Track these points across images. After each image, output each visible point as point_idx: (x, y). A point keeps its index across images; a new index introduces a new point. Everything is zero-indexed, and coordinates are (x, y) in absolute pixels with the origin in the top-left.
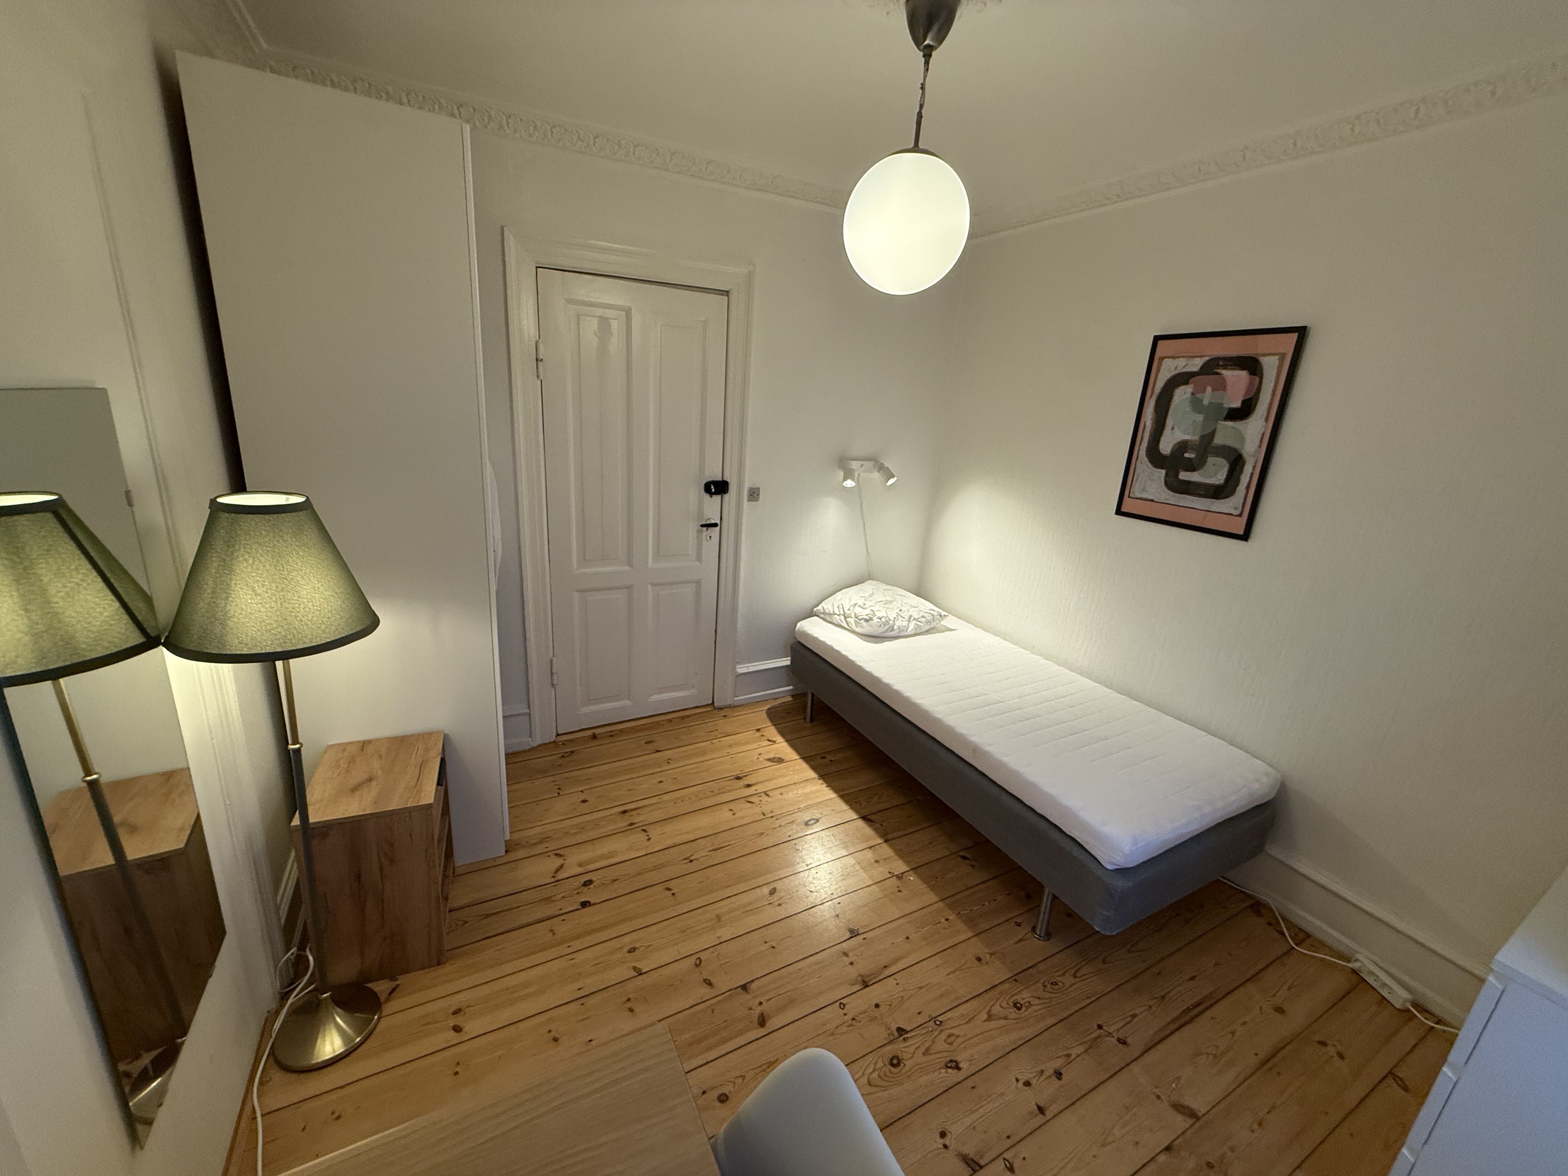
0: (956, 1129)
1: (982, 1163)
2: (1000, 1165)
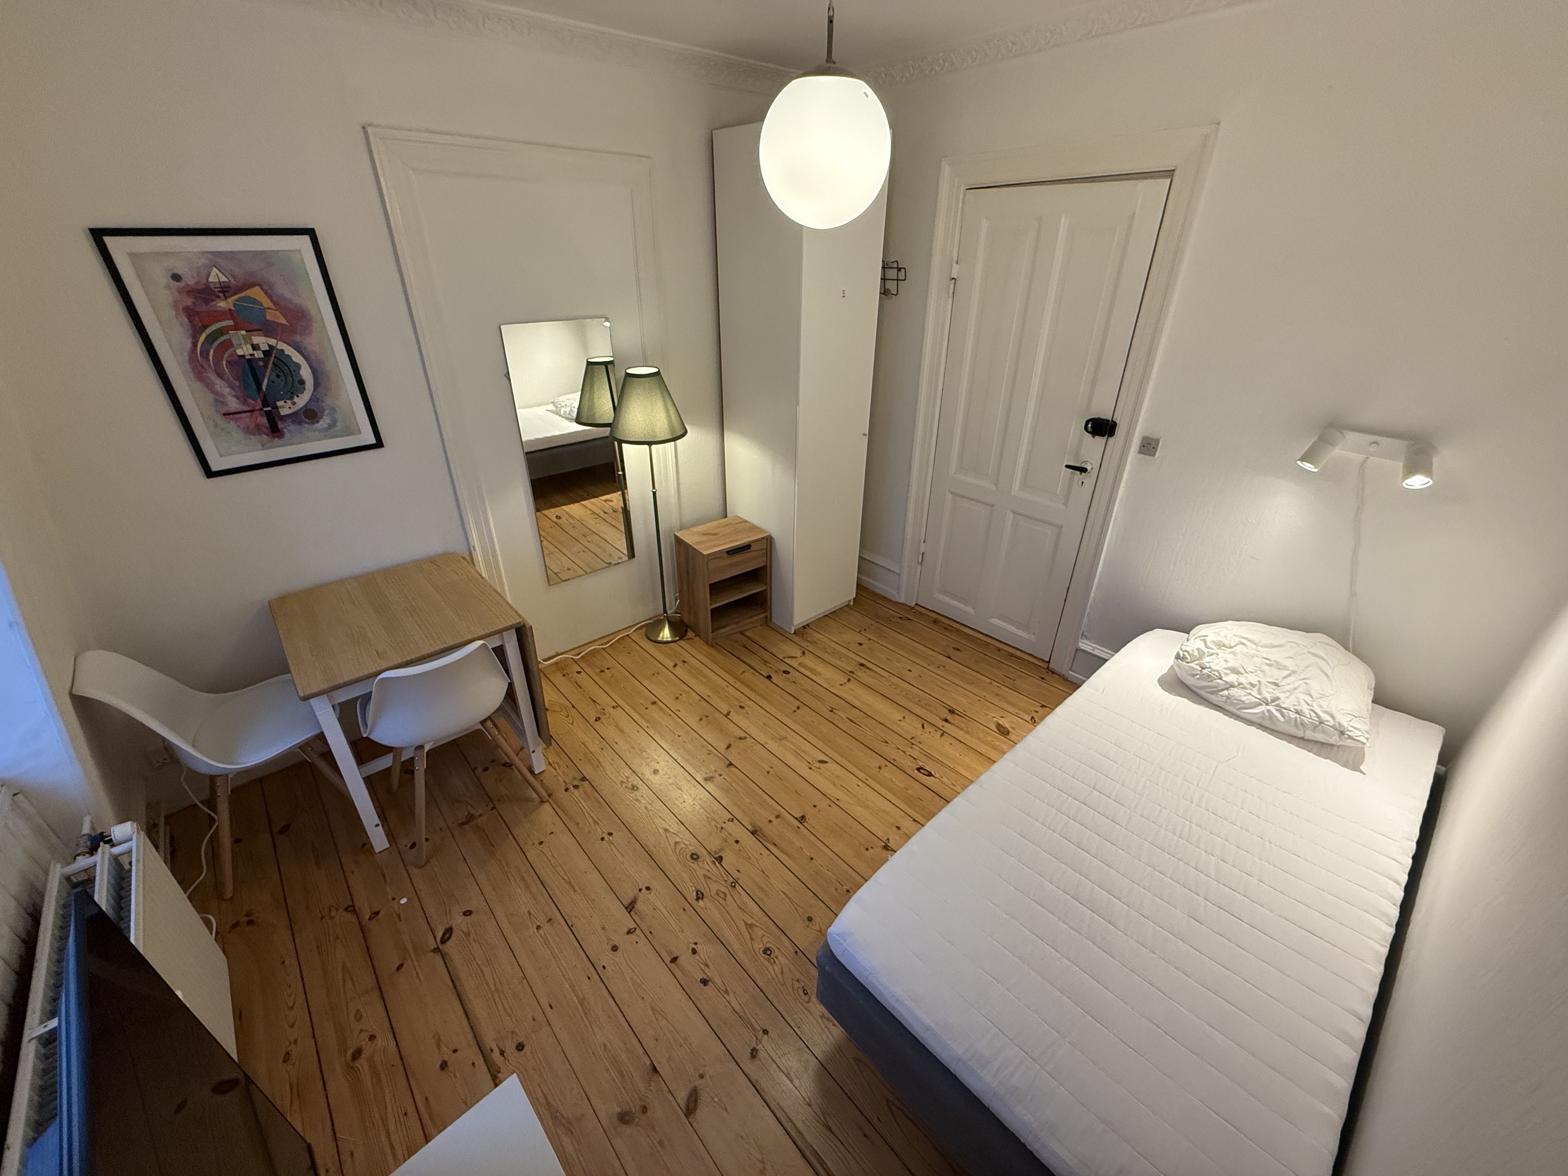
0: (652, 896)
1: (632, 913)
2: (632, 925)
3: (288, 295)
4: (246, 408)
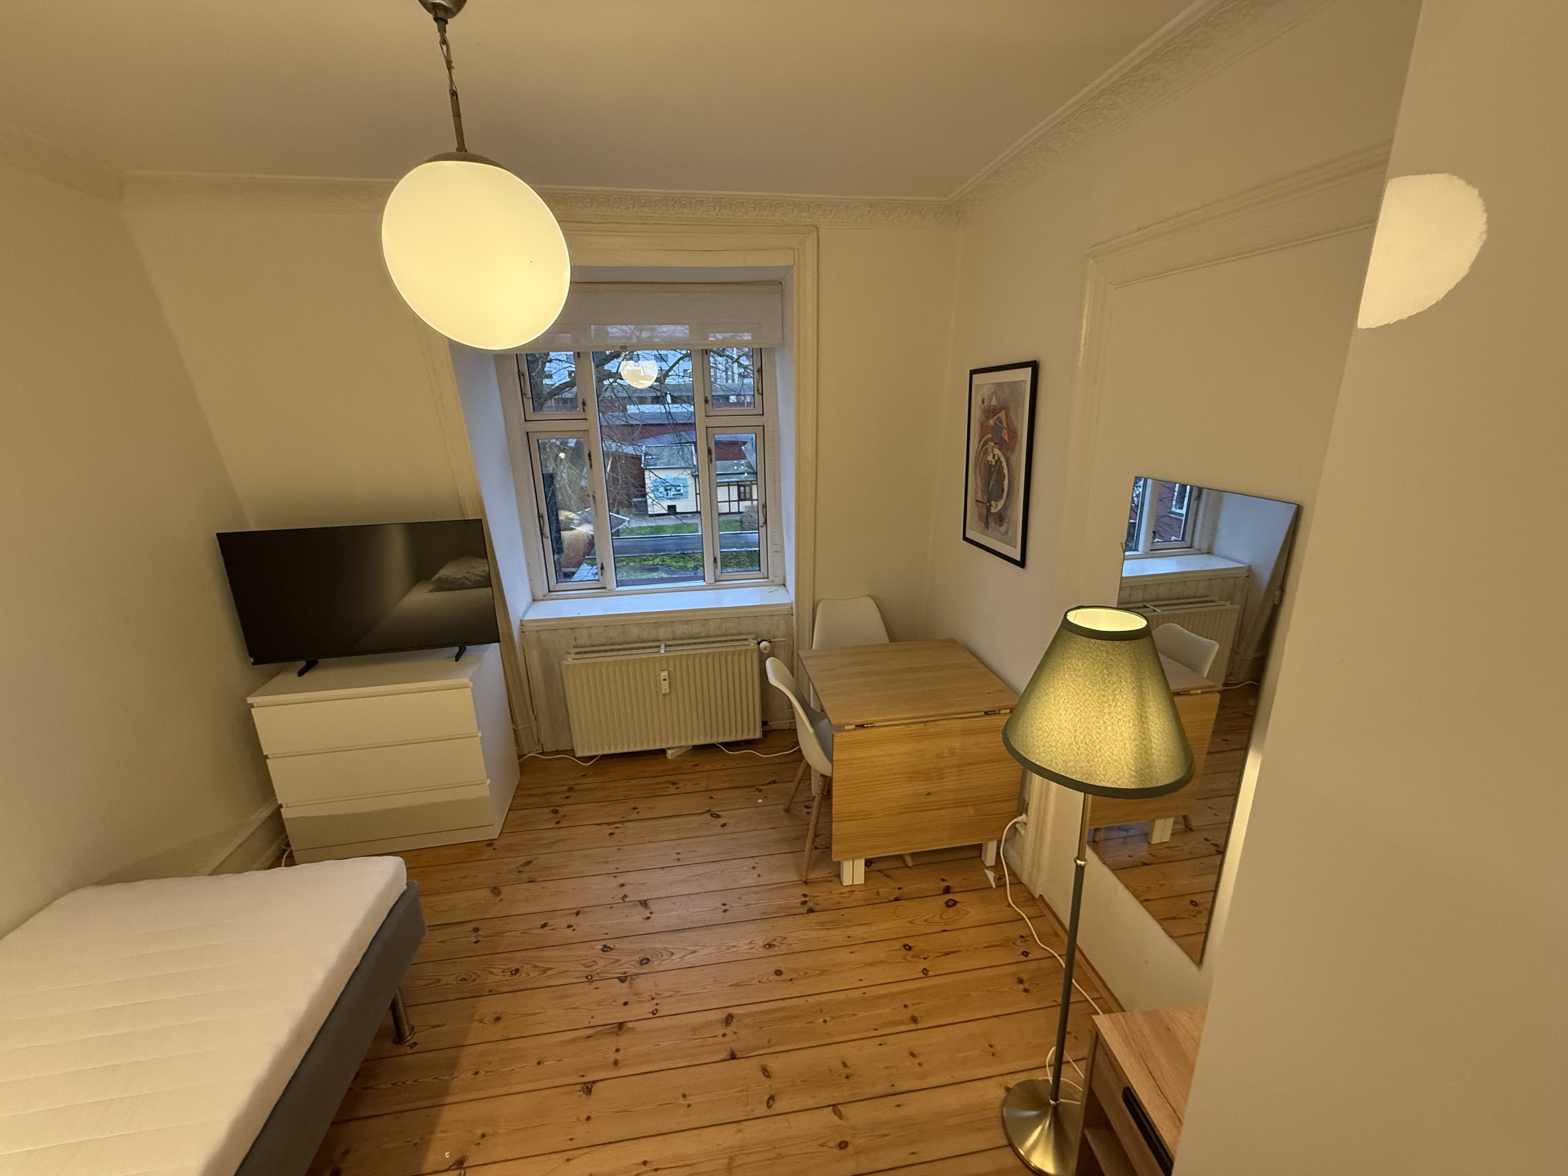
0: (638, 918)
4: (982, 500)
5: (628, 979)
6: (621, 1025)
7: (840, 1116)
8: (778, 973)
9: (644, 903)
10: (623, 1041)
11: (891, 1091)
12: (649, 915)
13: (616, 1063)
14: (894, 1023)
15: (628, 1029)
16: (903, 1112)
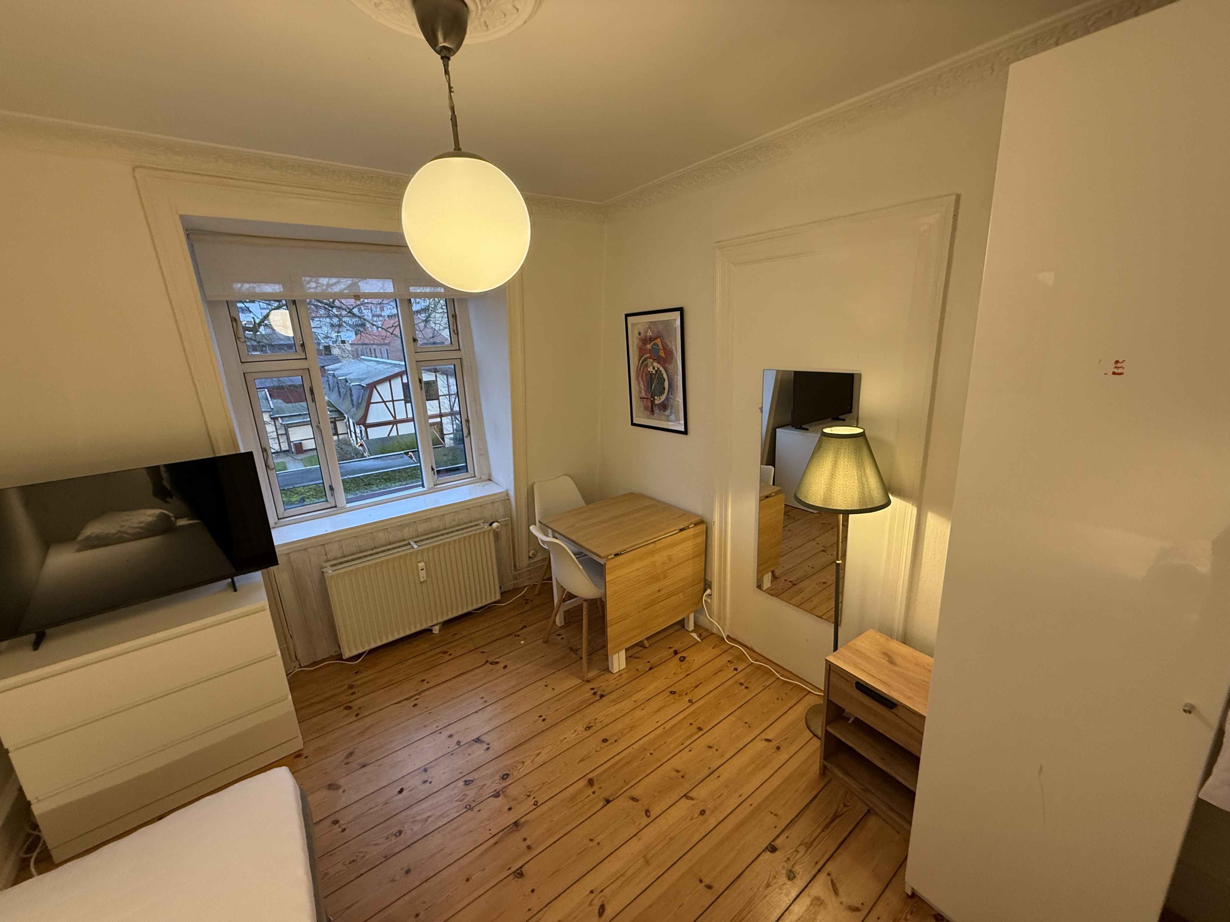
3: (668, 343)
4: (646, 397)
5: (501, 793)
6: (516, 824)
7: (692, 799)
8: (605, 741)
9: (478, 740)
10: (523, 832)
11: (710, 771)
12: (487, 746)
13: (529, 847)
14: (691, 736)
15: (523, 823)
16: (722, 778)
